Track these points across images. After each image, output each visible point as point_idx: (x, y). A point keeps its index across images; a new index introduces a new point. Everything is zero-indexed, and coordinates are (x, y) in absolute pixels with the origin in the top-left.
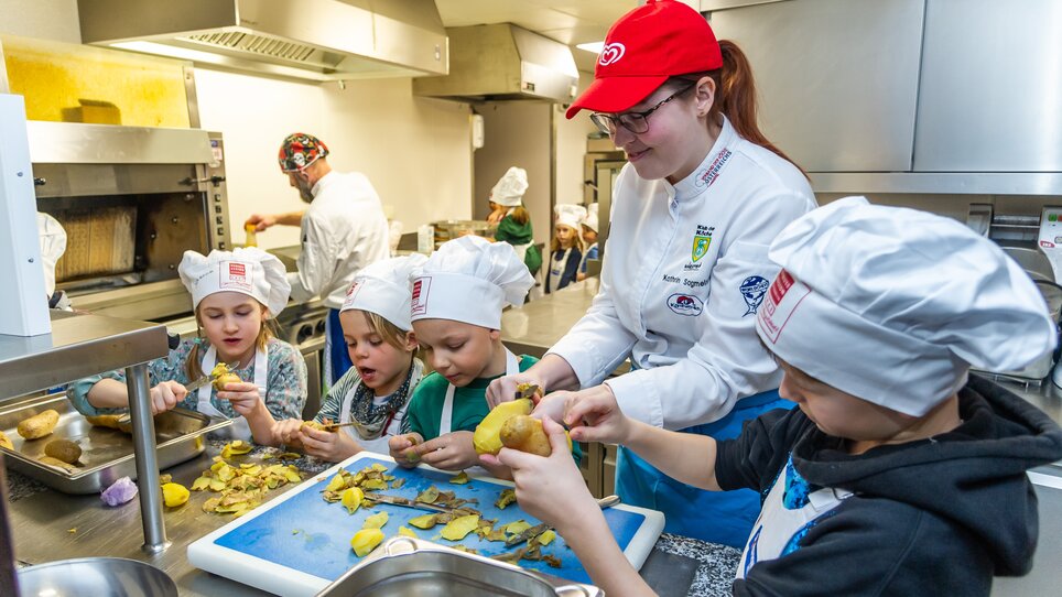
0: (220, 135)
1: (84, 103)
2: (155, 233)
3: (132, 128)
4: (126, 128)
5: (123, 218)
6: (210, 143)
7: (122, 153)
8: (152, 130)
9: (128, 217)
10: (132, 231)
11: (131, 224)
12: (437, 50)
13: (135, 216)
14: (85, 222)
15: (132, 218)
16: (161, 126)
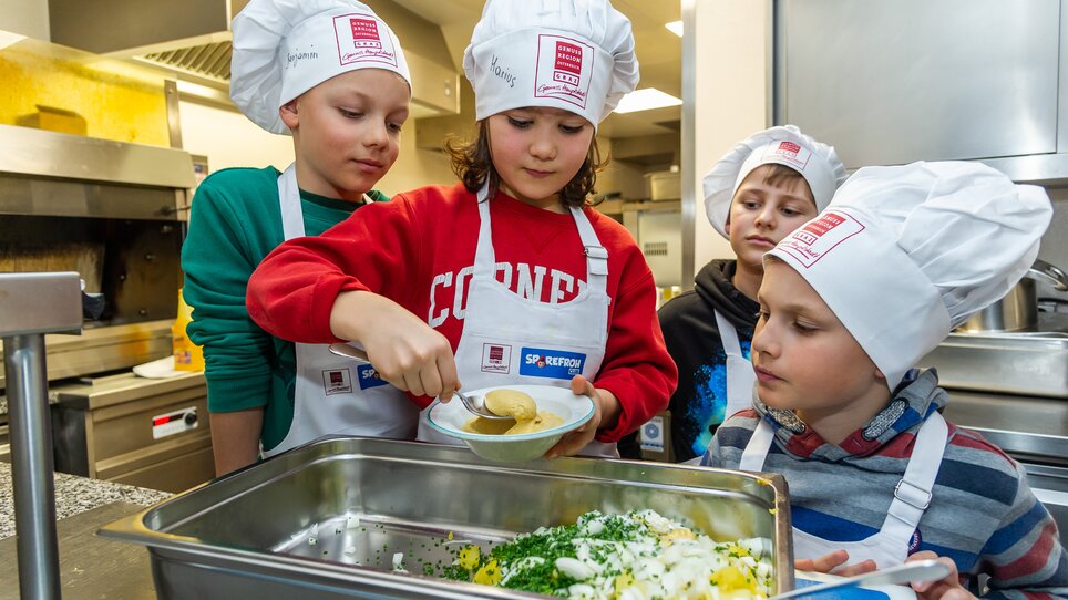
0: (205, 159)
1: (43, 109)
2: (125, 274)
3: (99, 140)
4: (92, 139)
5: (88, 256)
6: (193, 168)
7: (84, 167)
8: (125, 146)
9: (94, 255)
10: (98, 273)
11: (98, 263)
12: (447, 86)
13: (103, 254)
14: (42, 258)
15: (99, 258)
16: (136, 142)
